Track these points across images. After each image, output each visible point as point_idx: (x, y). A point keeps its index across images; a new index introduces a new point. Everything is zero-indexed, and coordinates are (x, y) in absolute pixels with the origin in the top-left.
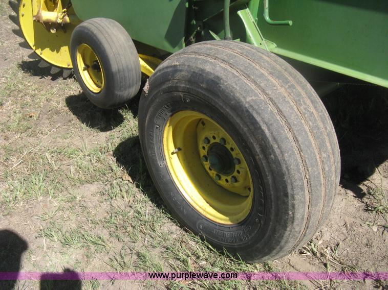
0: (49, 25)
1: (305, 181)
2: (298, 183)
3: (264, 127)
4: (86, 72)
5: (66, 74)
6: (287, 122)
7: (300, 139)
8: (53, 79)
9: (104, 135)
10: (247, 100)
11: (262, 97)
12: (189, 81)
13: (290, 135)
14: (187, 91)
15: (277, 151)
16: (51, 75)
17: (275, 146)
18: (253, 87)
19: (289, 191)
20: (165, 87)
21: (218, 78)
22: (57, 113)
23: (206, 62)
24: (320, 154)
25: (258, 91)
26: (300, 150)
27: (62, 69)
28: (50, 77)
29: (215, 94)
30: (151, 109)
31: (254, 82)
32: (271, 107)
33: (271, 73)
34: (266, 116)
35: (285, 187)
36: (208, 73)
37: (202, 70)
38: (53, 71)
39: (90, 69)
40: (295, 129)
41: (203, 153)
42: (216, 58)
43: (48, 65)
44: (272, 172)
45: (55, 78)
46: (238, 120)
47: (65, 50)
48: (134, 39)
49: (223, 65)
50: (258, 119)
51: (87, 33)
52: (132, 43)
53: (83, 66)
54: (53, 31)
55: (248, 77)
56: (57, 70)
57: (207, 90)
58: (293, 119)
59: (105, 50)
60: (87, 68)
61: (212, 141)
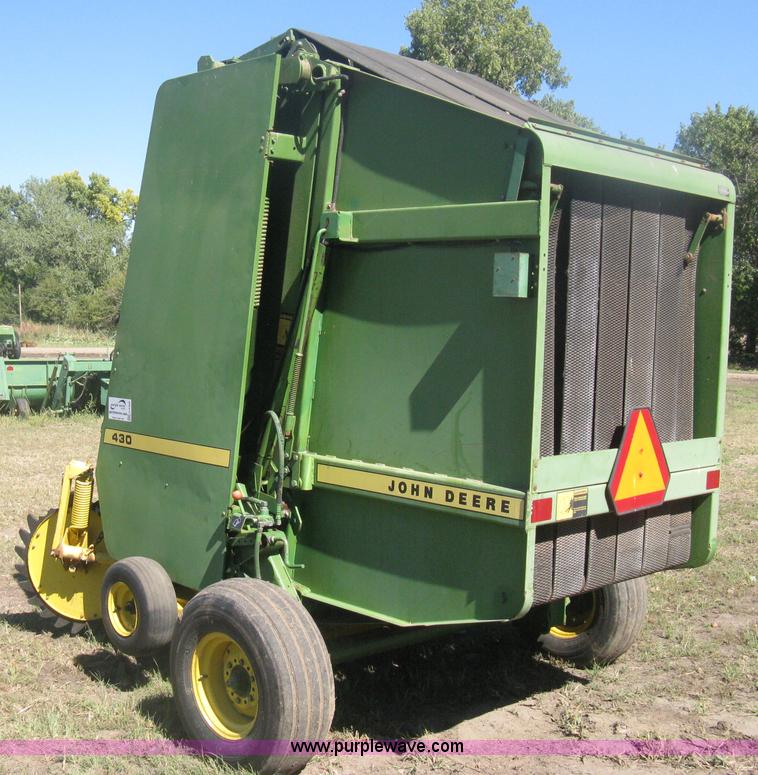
1: (291, 677)
2: (285, 677)
3: (261, 635)
5: (76, 628)
6: (278, 632)
7: (287, 645)
9: (125, 695)
10: (251, 617)
11: (262, 614)
12: (214, 606)
13: (280, 642)
14: (212, 615)
15: (270, 652)
17: (268, 649)
18: (257, 608)
19: (279, 684)
20: (195, 612)
21: (233, 602)
22: (66, 670)
23: (227, 591)
24: (304, 658)
25: (259, 610)
26: (287, 652)
27: (72, 621)
29: (230, 614)
30: (183, 635)
31: (258, 604)
32: (267, 621)
33: (272, 600)
34: (263, 627)
35: (276, 681)
36: (227, 599)
37: (223, 597)
38: (59, 624)
39: (121, 612)
40: (285, 638)
41: (227, 678)
42: (234, 588)
44: (267, 669)
45: (57, 634)
46: (244, 632)
47: (79, 597)
48: (175, 581)
49: (239, 594)
50: (258, 629)
51: (125, 571)
52: (172, 585)
55: (254, 601)
56: (66, 623)
57: (225, 611)
58: (283, 630)
59: (142, 590)
60: (118, 610)
61: (234, 664)
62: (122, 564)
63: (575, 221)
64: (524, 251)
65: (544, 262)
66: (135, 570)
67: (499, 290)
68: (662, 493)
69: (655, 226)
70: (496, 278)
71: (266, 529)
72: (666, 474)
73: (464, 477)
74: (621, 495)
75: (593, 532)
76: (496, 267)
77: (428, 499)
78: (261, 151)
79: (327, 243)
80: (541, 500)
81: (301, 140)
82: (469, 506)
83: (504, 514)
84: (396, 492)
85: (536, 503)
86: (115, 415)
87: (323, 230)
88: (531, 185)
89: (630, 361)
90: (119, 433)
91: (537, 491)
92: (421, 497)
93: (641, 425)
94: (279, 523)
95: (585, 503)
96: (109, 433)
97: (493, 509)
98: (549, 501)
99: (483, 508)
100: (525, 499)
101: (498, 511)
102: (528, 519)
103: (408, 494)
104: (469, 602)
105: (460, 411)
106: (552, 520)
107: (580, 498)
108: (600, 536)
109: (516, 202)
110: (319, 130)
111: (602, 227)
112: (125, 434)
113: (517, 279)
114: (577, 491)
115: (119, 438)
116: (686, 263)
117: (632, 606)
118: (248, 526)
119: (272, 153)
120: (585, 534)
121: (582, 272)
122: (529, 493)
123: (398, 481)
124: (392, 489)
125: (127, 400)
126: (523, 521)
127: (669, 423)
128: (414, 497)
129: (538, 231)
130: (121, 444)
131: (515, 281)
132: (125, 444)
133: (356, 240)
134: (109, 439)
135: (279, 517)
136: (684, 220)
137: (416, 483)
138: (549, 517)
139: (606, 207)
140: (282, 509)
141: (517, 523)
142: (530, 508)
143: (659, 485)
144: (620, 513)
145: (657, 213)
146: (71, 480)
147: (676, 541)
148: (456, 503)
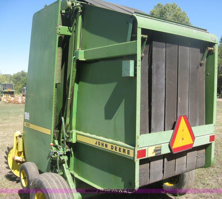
0: (17, 161)
4: (24, 179)
8: (17, 183)
16: (16, 181)
28: (16, 182)
37: (40, 180)
38: (17, 179)
43: (16, 177)
53: (23, 177)
54: (19, 164)
62: (24, 165)
63: (154, 49)
64: (132, 60)
65: (139, 63)
66: (26, 167)
67: (124, 74)
68: (192, 144)
69: (188, 52)
70: (123, 70)
71: (61, 155)
72: (193, 138)
73: (117, 141)
74: (175, 146)
75: (165, 159)
76: (123, 66)
77: (106, 148)
78: (56, 32)
79: (76, 61)
80: (141, 150)
81: (71, 29)
82: (118, 151)
83: (128, 155)
84: (97, 145)
85: (138, 152)
86: (26, 118)
87: (74, 57)
88: (134, 35)
89: (179, 99)
90: (27, 123)
91: (139, 147)
92: (104, 147)
93: (183, 121)
94: (65, 153)
95: (160, 150)
96: (25, 123)
97: (125, 153)
98: (145, 150)
99: (122, 153)
100: (134, 150)
101: (126, 154)
102: (136, 157)
103: (101, 146)
104: (122, 181)
105: (116, 117)
106: (146, 157)
107: (158, 148)
108: (168, 160)
109: (130, 42)
110: (75, 24)
111: (166, 52)
112: (28, 123)
113: (129, 70)
114: (157, 146)
115: (27, 125)
116: (201, 65)
117: (190, 177)
118: (55, 155)
119: (59, 32)
120: (162, 160)
121: (158, 67)
122: (136, 148)
123: (98, 141)
124: (96, 144)
125: (28, 113)
126: (134, 158)
127: (195, 120)
128: (102, 147)
129: (137, 51)
130: (27, 127)
131: (128, 70)
132: (28, 127)
133: (85, 60)
134: (25, 125)
135: (65, 151)
136: (199, 50)
137: (103, 142)
138: (145, 156)
139: (167, 44)
140: (67, 149)
141: (132, 159)
142: (136, 153)
143: (191, 142)
144: (174, 153)
145: (188, 47)
146: (17, 137)
147: (199, 160)
148: (114, 150)
